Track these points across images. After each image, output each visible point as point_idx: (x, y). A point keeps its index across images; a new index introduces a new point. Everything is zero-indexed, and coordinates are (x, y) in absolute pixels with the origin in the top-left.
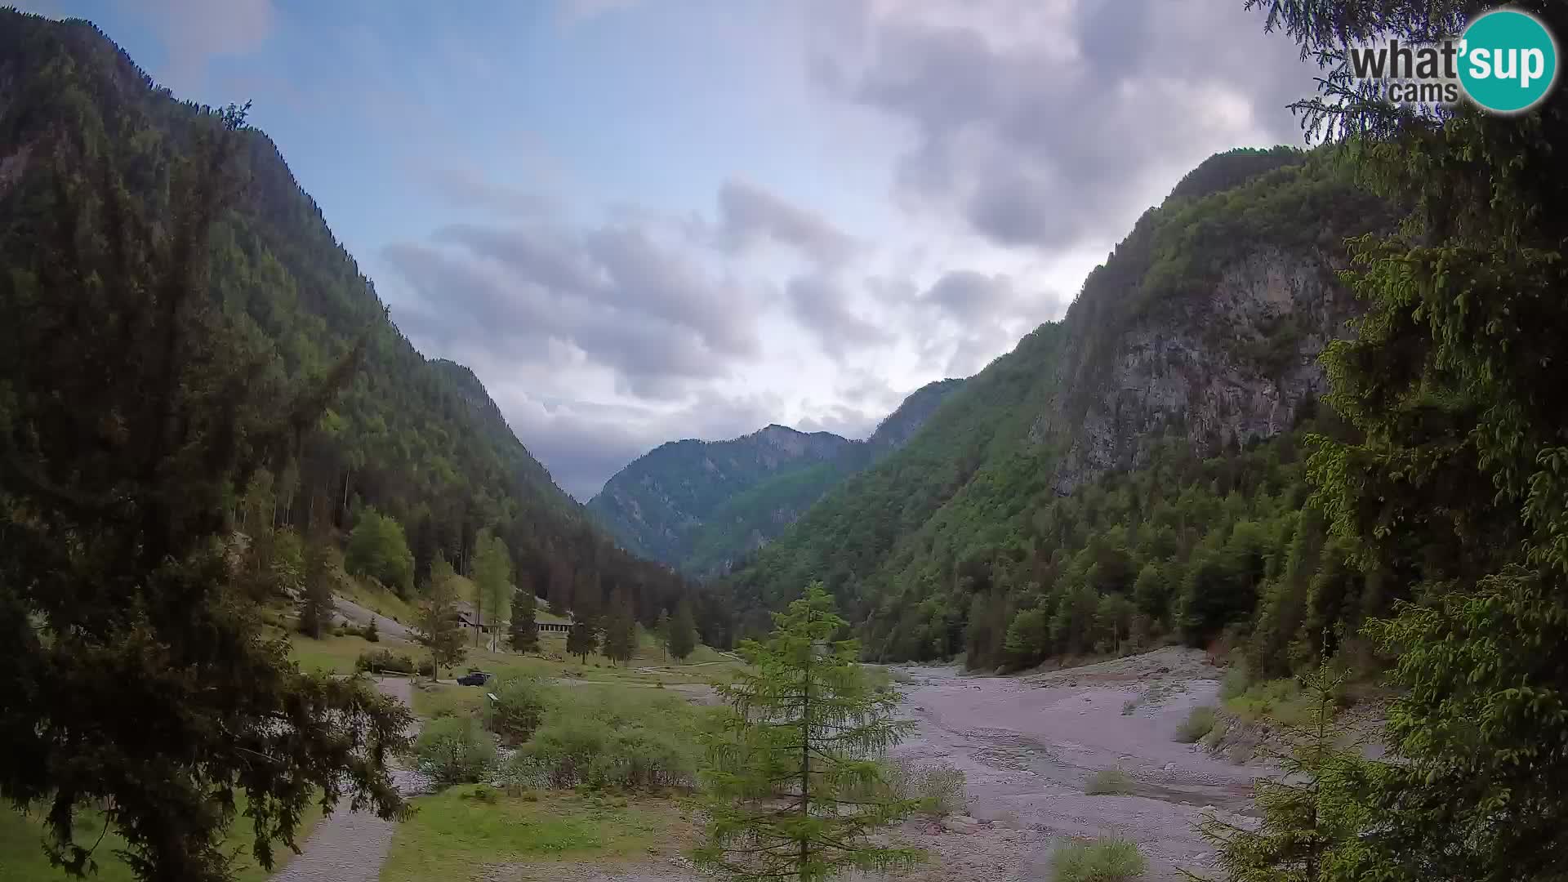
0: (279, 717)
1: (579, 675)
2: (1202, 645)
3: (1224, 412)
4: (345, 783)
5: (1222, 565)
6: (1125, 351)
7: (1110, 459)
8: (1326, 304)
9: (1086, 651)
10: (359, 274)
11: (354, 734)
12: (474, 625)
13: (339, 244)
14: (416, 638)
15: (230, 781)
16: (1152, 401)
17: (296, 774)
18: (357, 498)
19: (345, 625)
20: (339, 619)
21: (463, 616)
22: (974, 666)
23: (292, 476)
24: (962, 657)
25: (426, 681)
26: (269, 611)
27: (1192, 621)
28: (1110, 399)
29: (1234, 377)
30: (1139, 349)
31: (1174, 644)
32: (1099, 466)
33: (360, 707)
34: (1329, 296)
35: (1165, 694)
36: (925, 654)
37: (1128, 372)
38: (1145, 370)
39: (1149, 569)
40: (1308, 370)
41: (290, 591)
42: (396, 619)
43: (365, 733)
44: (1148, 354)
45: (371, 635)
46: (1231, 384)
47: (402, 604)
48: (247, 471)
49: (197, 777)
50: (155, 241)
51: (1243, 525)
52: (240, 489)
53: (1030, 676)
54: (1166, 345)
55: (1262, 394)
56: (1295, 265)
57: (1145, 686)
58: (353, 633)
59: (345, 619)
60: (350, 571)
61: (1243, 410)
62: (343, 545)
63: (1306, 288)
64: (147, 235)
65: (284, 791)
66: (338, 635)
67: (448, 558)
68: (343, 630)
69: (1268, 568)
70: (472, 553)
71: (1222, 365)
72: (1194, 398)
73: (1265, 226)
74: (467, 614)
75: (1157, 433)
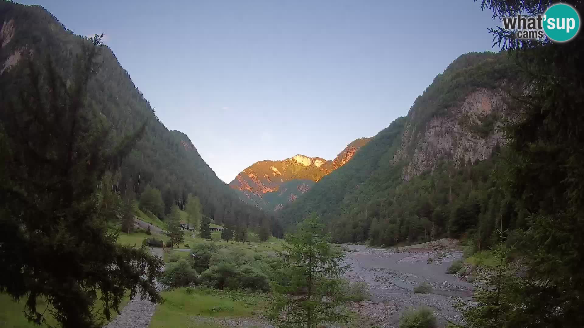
0: (114, 263)
1: (226, 247)
2: (457, 237)
3: (466, 150)
4: (138, 288)
5: (465, 208)
6: (429, 128)
7: (424, 168)
8: (504, 110)
9: (414, 240)
10: (144, 99)
11: (142, 270)
12: (186, 229)
13: (136, 88)
14: (164, 234)
15: (95, 286)
16: (439, 146)
17: (120, 285)
18: (143, 181)
19: (138, 228)
20: (136, 226)
21: (182, 225)
22: (373, 245)
23: (119, 174)
24: (369, 241)
25: (169, 249)
26: (110, 224)
27: (454, 228)
28: (424, 146)
29: (469, 138)
30: (435, 127)
31: (447, 237)
32: (419, 170)
33: (144, 259)
34: (505, 108)
35: (443, 256)
36: (355, 240)
37: (430, 135)
38: (437, 135)
39: (438, 209)
40: (497, 135)
41: (118, 216)
42: (158, 226)
43: (146, 270)
44: (437, 129)
45: (148, 233)
46: (469, 140)
47: (160, 221)
48: (102, 172)
49: (82, 285)
50: (68, 87)
51: (473, 193)
52: (99, 178)
53: (394, 249)
54: (444, 126)
55: (480, 144)
56: (492, 96)
57: (436, 253)
58: (142, 231)
59: (138, 226)
60: (141, 208)
61: (474, 150)
62: (138, 198)
63: (496, 104)
64: (64, 85)
65: (115, 291)
66: (136, 232)
67: (177, 203)
68: (138, 230)
69: (482, 209)
70: (186, 202)
71: (465, 133)
72: (455, 145)
73: (481, 81)
74: (184, 225)
75: (442, 158)
